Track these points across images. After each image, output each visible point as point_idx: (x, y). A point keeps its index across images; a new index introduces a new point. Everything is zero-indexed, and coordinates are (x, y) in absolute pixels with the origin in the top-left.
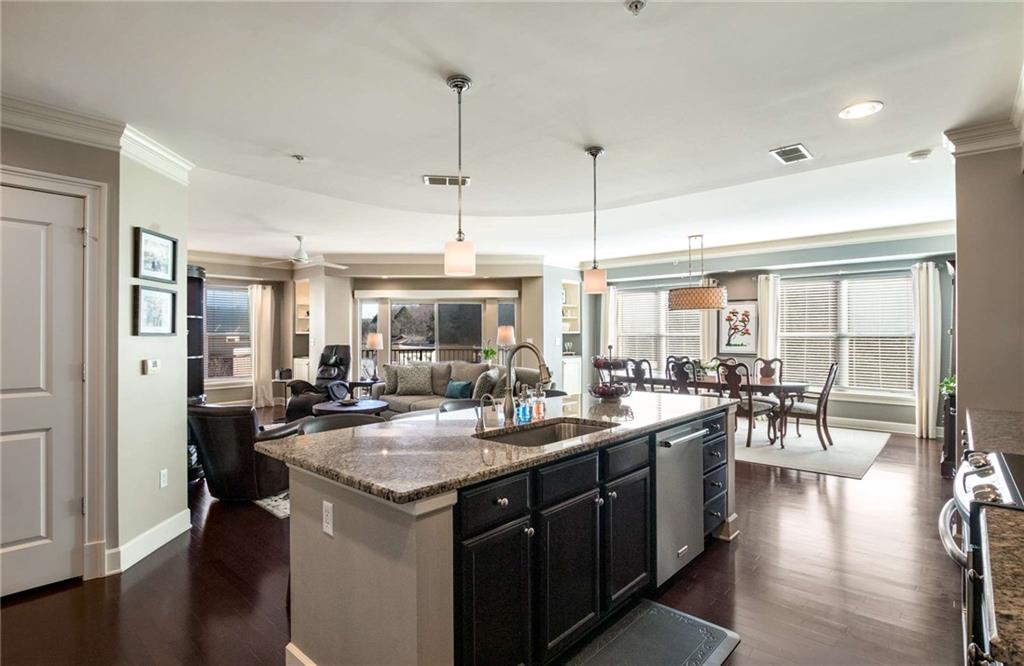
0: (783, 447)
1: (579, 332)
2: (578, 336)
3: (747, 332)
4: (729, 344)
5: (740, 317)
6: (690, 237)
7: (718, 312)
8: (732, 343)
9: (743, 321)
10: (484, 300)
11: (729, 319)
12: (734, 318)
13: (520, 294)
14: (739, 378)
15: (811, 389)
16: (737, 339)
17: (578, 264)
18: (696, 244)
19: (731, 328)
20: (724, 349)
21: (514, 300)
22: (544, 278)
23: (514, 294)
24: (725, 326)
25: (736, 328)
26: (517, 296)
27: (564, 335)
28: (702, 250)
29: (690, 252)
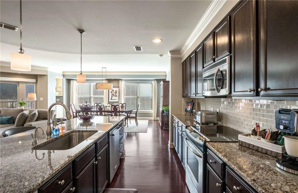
0: (128, 127)
1: (62, 95)
2: (62, 97)
3: (116, 96)
4: (111, 99)
5: (114, 92)
6: (102, 68)
7: (109, 90)
8: (112, 99)
9: (115, 93)
10: (18, 82)
11: (112, 92)
12: (113, 92)
13: (37, 81)
14: (117, 109)
15: (134, 111)
16: (114, 98)
17: (62, 72)
18: (104, 70)
19: (112, 95)
20: (110, 101)
21: (33, 83)
22: (48, 75)
23: (34, 81)
24: (110, 94)
25: (113, 95)
26: (35, 82)
27: (56, 96)
28: (106, 72)
29: (102, 72)
